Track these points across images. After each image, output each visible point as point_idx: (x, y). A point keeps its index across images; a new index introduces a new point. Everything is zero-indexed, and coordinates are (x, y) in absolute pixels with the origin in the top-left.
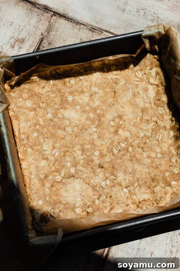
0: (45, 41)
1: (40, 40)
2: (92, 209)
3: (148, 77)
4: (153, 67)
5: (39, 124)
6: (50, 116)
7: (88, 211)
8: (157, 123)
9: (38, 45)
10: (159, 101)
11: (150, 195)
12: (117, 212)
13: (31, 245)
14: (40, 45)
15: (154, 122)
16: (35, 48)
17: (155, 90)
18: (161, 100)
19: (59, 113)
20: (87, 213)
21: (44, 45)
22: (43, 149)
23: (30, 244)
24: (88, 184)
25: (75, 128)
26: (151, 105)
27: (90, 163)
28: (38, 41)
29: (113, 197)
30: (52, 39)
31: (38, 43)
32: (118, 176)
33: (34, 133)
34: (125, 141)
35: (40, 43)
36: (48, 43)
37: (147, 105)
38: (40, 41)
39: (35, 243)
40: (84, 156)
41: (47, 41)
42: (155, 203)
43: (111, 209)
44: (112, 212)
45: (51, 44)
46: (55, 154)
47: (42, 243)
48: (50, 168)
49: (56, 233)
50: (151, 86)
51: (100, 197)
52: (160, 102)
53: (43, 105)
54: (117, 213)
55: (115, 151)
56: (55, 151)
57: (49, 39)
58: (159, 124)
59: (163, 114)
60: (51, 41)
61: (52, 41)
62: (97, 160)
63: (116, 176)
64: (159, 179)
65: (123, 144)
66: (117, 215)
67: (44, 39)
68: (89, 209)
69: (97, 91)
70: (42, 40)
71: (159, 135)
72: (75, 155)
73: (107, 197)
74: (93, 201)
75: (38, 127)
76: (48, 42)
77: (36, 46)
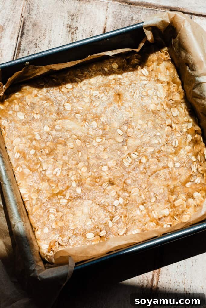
0: (27, 23)
1: (21, 23)
2: (105, 232)
3: (156, 74)
4: (161, 62)
5: (35, 140)
6: (46, 129)
7: (100, 235)
8: (171, 127)
9: (21, 30)
10: (171, 100)
11: (170, 210)
12: (134, 233)
13: (40, 280)
14: (23, 29)
15: (168, 126)
16: (19, 34)
17: (166, 89)
18: (173, 100)
19: (57, 125)
20: (100, 237)
21: (28, 28)
22: (42, 169)
23: (39, 278)
24: (99, 205)
25: (78, 141)
26: (163, 107)
27: (98, 180)
28: (20, 25)
29: (128, 217)
30: (35, 20)
31: (20, 28)
32: (132, 192)
33: (31, 150)
34: (136, 151)
35: (23, 27)
36: (32, 25)
37: (159, 107)
38: (22, 25)
39: (44, 277)
40: (91, 173)
41: (30, 23)
42: (177, 218)
43: (127, 230)
44: (129, 233)
45: (35, 26)
46: (56, 174)
47: (52, 276)
48: (53, 190)
49: (67, 263)
50: (160, 85)
51: (113, 218)
52: (173, 102)
53: (37, 116)
54: (134, 235)
55: (126, 164)
56: (57, 170)
57: (31, 20)
58: (174, 128)
59: (177, 116)
60: (34, 21)
61: (36, 22)
62: (105, 176)
63: (129, 193)
64: (179, 191)
65: (134, 155)
66: (134, 236)
67: (27, 21)
68: (102, 232)
69: (98, 95)
70: (24, 23)
71: (176, 141)
72: (80, 172)
73: (121, 217)
74: (106, 223)
75: (34, 142)
76: (32, 23)
77: (19, 31)
